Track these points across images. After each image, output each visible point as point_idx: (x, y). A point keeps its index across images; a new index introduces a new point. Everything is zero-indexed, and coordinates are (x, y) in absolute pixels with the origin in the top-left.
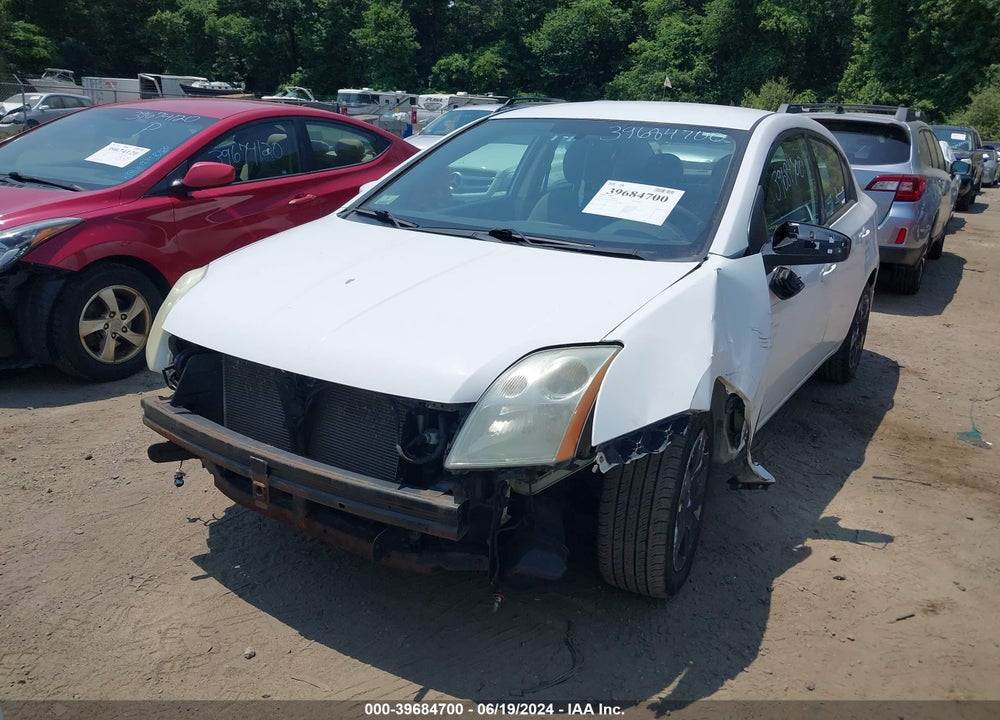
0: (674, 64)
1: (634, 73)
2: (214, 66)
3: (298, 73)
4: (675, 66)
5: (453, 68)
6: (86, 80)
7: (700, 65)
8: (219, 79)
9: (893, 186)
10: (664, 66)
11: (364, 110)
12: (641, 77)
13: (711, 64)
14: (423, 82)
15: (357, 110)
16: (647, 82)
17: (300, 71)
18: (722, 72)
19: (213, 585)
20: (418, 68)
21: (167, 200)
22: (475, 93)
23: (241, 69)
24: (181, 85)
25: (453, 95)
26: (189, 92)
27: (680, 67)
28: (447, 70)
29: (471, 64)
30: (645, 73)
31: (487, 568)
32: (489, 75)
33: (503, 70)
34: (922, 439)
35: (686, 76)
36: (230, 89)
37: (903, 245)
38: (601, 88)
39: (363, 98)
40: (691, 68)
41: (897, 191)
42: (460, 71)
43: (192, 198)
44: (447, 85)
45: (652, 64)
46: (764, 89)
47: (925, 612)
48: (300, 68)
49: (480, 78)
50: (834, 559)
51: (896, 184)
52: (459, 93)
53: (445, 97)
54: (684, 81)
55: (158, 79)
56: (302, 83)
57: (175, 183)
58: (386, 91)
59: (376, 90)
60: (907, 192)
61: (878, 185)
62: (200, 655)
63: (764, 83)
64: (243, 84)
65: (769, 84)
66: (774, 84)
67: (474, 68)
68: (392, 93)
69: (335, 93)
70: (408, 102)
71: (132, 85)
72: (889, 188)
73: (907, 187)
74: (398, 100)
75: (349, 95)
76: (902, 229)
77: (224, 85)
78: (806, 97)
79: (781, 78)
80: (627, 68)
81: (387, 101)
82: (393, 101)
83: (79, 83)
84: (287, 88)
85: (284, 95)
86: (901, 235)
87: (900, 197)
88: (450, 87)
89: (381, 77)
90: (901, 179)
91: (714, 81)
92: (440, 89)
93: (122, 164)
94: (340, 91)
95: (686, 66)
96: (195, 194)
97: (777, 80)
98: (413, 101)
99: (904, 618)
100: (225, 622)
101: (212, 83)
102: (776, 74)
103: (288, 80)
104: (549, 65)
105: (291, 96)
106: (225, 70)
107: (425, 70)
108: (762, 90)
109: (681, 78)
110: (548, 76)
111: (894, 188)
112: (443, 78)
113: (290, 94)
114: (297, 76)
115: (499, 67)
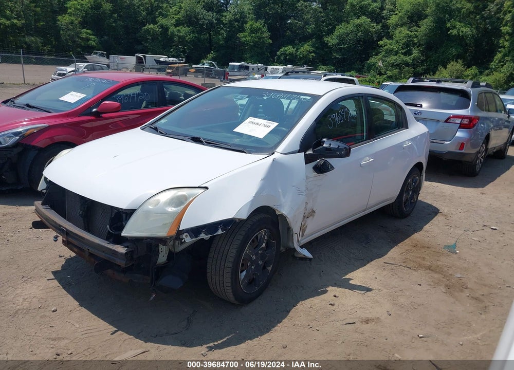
0: (402, 52)
1: (380, 56)
2: (171, 50)
3: (211, 54)
4: (402, 53)
5: (287, 53)
6: (111, 57)
7: (416, 53)
8: (173, 57)
9: (459, 121)
10: (397, 53)
11: (242, 73)
12: (383, 59)
13: (422, 52)
14: (272, 60)
15: (237, 73)
16: (387, 61)
17: (212, 53)
18: (427, 57)
19: (56, 283)
20: (270, 53)
21: (89, 118)
22: (298, 66)
23: (184, 52)
24: (155, 60)
25: (285, 67)
26: (158, 63)
27: (405, 54)
28: (284, 54)
29: (297, 51)
30: (386, 57)
31: (149, 282)
32: (306, 57)
33: (313, 54)
34: (423, 247)
35: (408, 59)
36: (178, 61)
37: (463, 151)
38: (363, 64)
39: (241, 67)
40: (411, 54)
41: (460, 124)
42: (291, 54)
43: (102, 117)
44: (284, 62)
45: (390, 52)
46: (449, 66)
47: (362, 322)
48: (212, 52)
49: (300, 58)
50: (335, 296)
51: (460, 120)
52: (288, 66)
53: (281, 68)
54: (406, 61)
55: (145, 57)
56: (213, 59)
57: (94, 110)
58: (253, 64)
59: (248, 63)
60: (466, 124)
61: (451, 121)
62: (35, 309)
63: (450, 62)
64: (184, 59)
65: (452, 63)
66: (455, 64)
67: (299, 53)
68: (256, 65)
69: (227, 65)
70: (264, 69)
71: (132, 60)
72: (457, 122)
73: (466, 122)
74: (259, 69)
75: (235, 65)
76: (462, 143)
77: (175, 59)
78: (472, 70)
79: (459, 60)
80: (377, 55)
81: (253, 69)
82: (256, 69)
83: (108, 58)
84: (205, 62)
85: (203, 65)
86: (462, 146)
87: (462, 126)
88: (285, 63)
89: (251, 57)
90: (463, 117)
91: (423, 61)
92: (280, 63)
93: (73, 101)
94: (230, 64)
95: (408, 53)
96: (103, 115)
97: (456, 61)
98: (266, 69)
99: (350, 324)
100: (52, 298)
101: (170, 59)
102: (457, 58)
103: (206, 58)
104: (337, 51)
105: (206, 66)
106: (176, 52)
107: (273, 54)
108: (448, 66)
109: (404, 60)
110: (336, 58)
111: (459, 122)
112: (282, 58)
113: (206, 64)
114: (210, 56)
115: (311, 53)
